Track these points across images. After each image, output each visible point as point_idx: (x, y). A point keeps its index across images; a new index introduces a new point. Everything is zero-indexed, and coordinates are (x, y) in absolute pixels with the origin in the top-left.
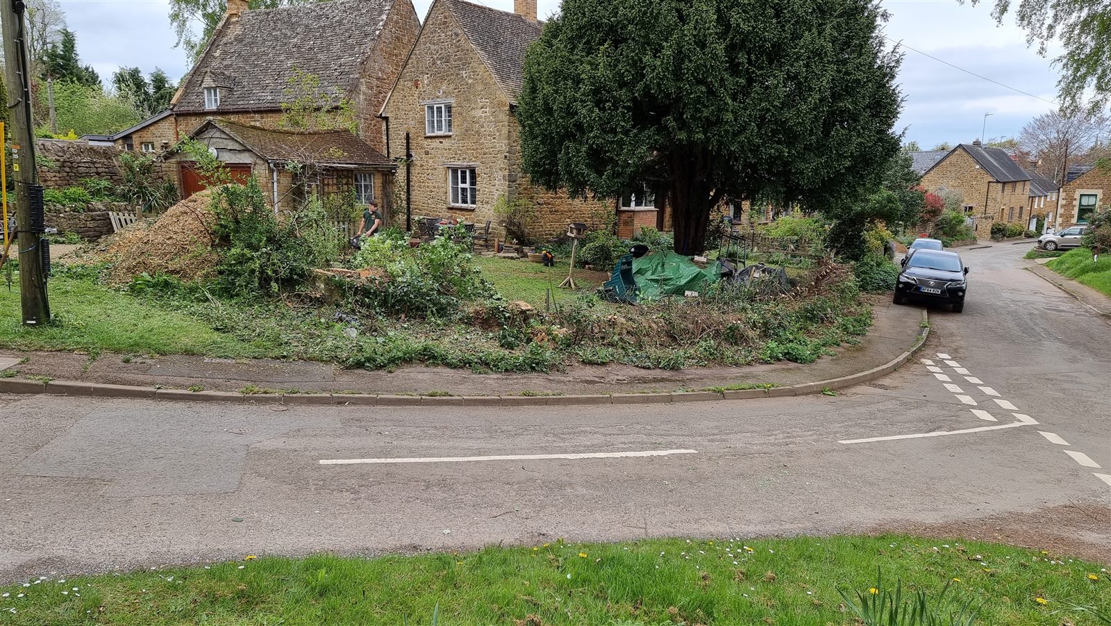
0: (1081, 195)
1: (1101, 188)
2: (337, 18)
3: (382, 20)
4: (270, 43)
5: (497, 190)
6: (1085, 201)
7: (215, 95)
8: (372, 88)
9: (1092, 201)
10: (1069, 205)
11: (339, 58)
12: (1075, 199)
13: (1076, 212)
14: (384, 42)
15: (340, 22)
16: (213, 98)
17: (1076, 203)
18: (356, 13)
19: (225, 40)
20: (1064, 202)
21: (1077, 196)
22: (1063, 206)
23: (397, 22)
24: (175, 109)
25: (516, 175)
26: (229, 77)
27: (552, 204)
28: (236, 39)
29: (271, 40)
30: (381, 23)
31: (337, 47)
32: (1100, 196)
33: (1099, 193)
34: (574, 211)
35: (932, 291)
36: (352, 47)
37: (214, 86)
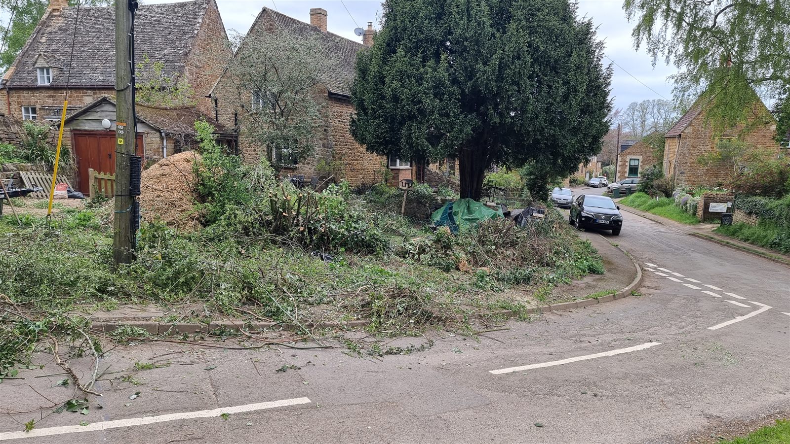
0: (630, 159)
1: (642, 155)
2: (155, 18)
3: (199, 23)
4: (94, 34)
5: (317, 154)
6: (633, 163)
7: (48, 73)
8: (192, 74)
9: (636, 163)
10: (623, 165)
11: (162, 49)
12: (627, 162)
13: (627, 170)
14: (201, 39)
15: (159, 22)
16: (46, 75)
17: (628, 164)
18: (172, 15)
19: (49, 29)
20: (621, 163)
21: (628, 160)
22: (620, 166)
23: (208, 25)
24: (7, 84)
25: (332, 143)
26: (59, 60)
27: (352, 165)
28: (60, 29)
29: (94, 32)
30: (198, 25)
31: (159, 41)
32: (641, 160)
33: (640, 158)
34: (364, 170)
35: (604, 222)
36: (173, 42)
37: (47, 66)
